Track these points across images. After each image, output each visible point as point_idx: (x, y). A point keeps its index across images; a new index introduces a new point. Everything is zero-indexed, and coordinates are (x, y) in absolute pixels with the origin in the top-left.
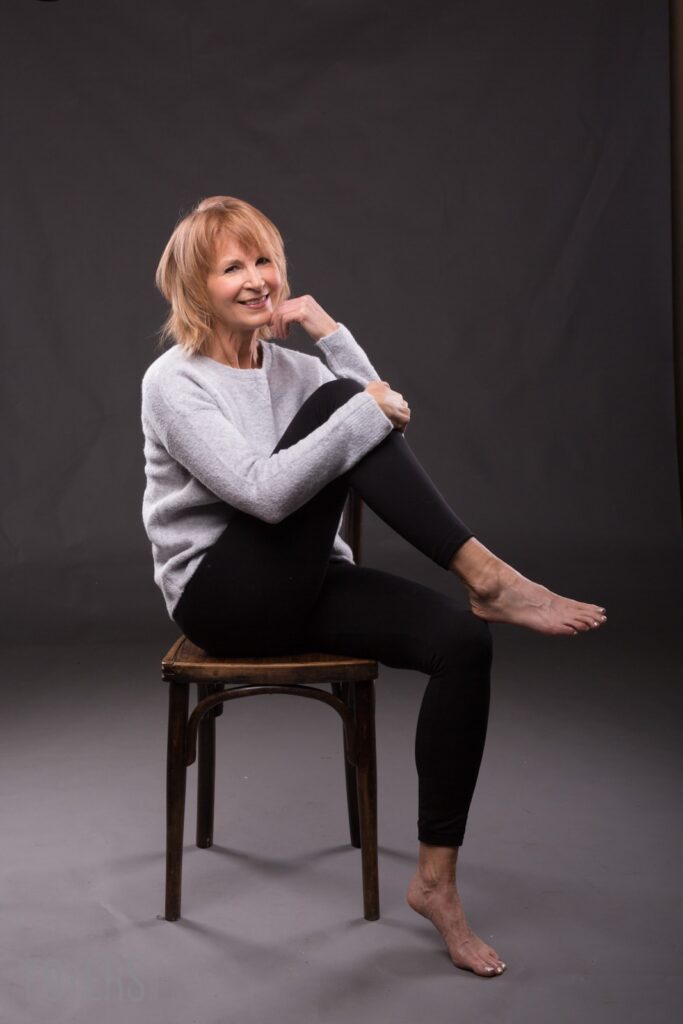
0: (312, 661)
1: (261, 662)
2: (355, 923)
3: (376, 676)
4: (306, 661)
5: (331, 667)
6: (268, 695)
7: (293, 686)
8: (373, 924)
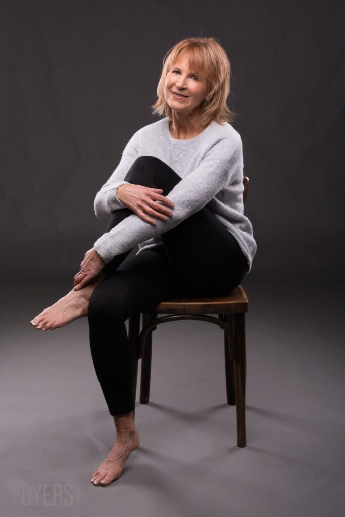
0: (210, 301)
1: (182, 302)
2: (232, 450)
3: (246, 311)
4: (208, 302)
5: (222, 305)
6: (186, 320)
7: (200, 315)
8: (243, 450)
